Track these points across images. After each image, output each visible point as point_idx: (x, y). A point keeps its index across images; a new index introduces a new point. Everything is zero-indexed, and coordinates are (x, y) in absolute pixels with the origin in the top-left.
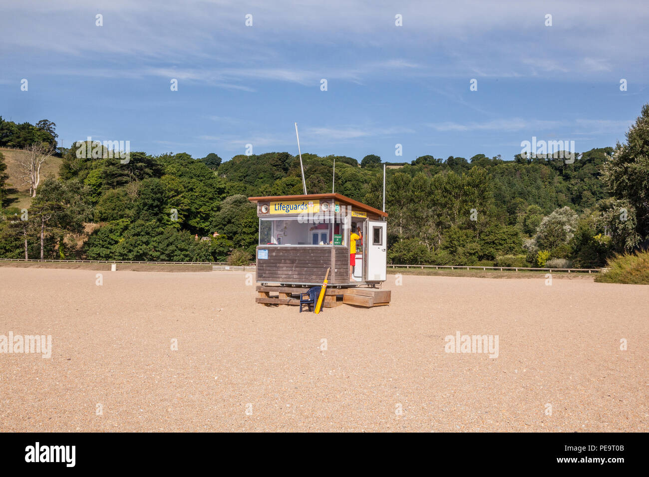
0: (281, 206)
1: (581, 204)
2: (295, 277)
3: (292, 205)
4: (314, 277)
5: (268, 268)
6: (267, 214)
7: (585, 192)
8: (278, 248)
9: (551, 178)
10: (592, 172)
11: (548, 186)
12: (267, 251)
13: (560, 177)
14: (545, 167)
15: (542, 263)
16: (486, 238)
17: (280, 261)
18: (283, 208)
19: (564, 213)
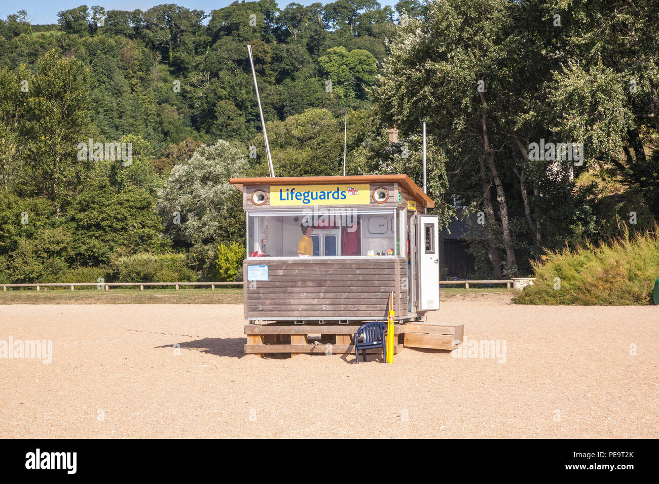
0: (292, 193)
1: (214, 130)
2: (324, 309)
3: (316, 190)
4: (363, 307)
5: (270, 296)
6: (264, 206)
7: (222, 103)
8: (290, 262)
9: (144, 68)
10: (236, 57)
11: (139, 88)
12: (266, 268)
13: (163, 67)
14: (130, 42)
15: (228, 269)
16: (81, 216)
17: (293, 282)
18: (296, 196)
19: (219, 155)
